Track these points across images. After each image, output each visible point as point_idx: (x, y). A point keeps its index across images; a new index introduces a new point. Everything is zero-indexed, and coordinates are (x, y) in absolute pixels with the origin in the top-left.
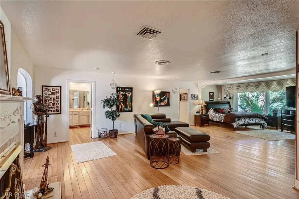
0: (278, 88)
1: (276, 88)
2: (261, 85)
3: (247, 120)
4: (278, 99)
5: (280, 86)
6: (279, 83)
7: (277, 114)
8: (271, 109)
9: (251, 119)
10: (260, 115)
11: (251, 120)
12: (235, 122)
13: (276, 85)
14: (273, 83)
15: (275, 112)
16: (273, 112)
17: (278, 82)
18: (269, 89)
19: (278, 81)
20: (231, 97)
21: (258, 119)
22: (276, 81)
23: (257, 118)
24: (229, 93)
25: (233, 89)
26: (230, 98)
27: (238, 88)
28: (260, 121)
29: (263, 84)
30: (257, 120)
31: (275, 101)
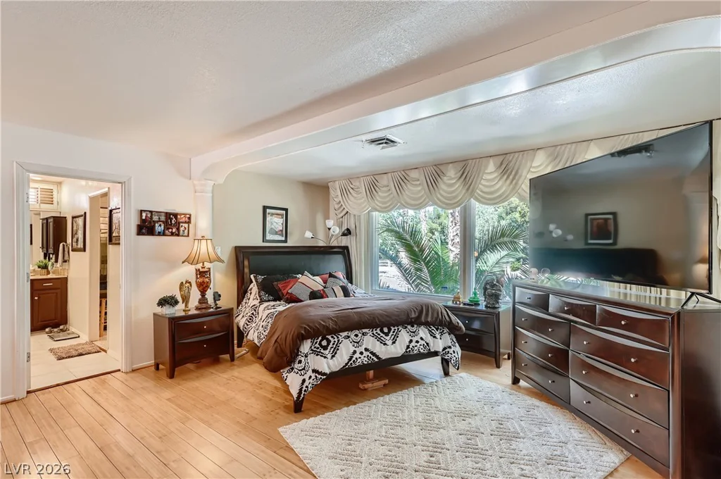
0: (502, 186)
1: (492, 189)
2: (445, 178)
3: (370, 341)
4: (503, 235)
5: (508, 182)
6: (504, 166)
7: (496, 297)
8: (480, 273)
9: (387, 334)
10: (433, 309)
11: (388, 340)
12: (297, 366)
13: (496, 175)
14: (486, 167)
15: (492, 290)
16: (485, 289)
17: (501, 164)
18: (472, 195)
19: (501, 158)
20: (352, 228)
21: (423, 332)
22: (496, 158)
23: (420, 324)
24: (344, 212)
25: (355, 198)
26: (348, 233)
27: (371, 192)
28: (429, 339)
29: (452, 173)
30: (415, 339)
31: (492, 243)
